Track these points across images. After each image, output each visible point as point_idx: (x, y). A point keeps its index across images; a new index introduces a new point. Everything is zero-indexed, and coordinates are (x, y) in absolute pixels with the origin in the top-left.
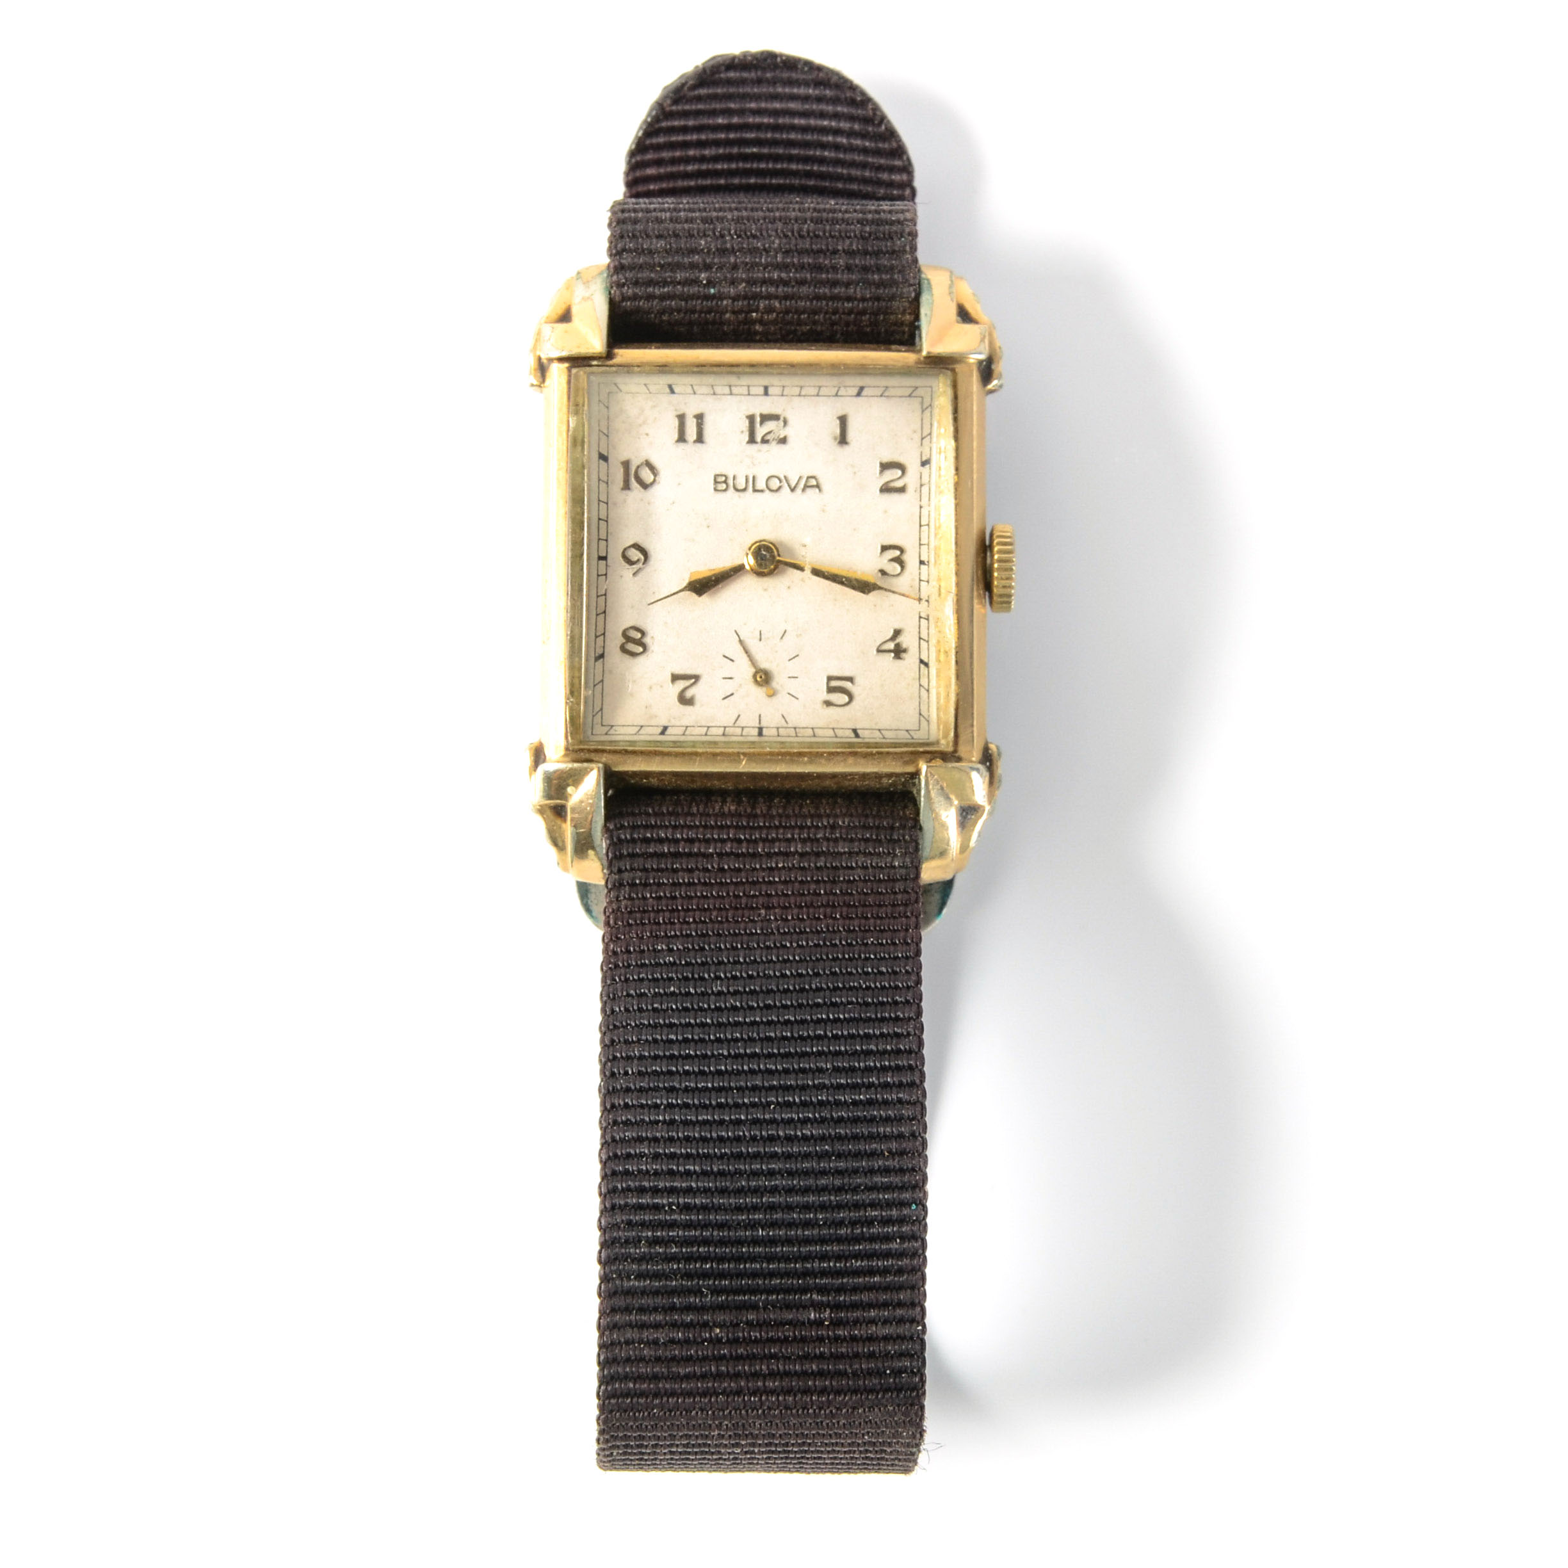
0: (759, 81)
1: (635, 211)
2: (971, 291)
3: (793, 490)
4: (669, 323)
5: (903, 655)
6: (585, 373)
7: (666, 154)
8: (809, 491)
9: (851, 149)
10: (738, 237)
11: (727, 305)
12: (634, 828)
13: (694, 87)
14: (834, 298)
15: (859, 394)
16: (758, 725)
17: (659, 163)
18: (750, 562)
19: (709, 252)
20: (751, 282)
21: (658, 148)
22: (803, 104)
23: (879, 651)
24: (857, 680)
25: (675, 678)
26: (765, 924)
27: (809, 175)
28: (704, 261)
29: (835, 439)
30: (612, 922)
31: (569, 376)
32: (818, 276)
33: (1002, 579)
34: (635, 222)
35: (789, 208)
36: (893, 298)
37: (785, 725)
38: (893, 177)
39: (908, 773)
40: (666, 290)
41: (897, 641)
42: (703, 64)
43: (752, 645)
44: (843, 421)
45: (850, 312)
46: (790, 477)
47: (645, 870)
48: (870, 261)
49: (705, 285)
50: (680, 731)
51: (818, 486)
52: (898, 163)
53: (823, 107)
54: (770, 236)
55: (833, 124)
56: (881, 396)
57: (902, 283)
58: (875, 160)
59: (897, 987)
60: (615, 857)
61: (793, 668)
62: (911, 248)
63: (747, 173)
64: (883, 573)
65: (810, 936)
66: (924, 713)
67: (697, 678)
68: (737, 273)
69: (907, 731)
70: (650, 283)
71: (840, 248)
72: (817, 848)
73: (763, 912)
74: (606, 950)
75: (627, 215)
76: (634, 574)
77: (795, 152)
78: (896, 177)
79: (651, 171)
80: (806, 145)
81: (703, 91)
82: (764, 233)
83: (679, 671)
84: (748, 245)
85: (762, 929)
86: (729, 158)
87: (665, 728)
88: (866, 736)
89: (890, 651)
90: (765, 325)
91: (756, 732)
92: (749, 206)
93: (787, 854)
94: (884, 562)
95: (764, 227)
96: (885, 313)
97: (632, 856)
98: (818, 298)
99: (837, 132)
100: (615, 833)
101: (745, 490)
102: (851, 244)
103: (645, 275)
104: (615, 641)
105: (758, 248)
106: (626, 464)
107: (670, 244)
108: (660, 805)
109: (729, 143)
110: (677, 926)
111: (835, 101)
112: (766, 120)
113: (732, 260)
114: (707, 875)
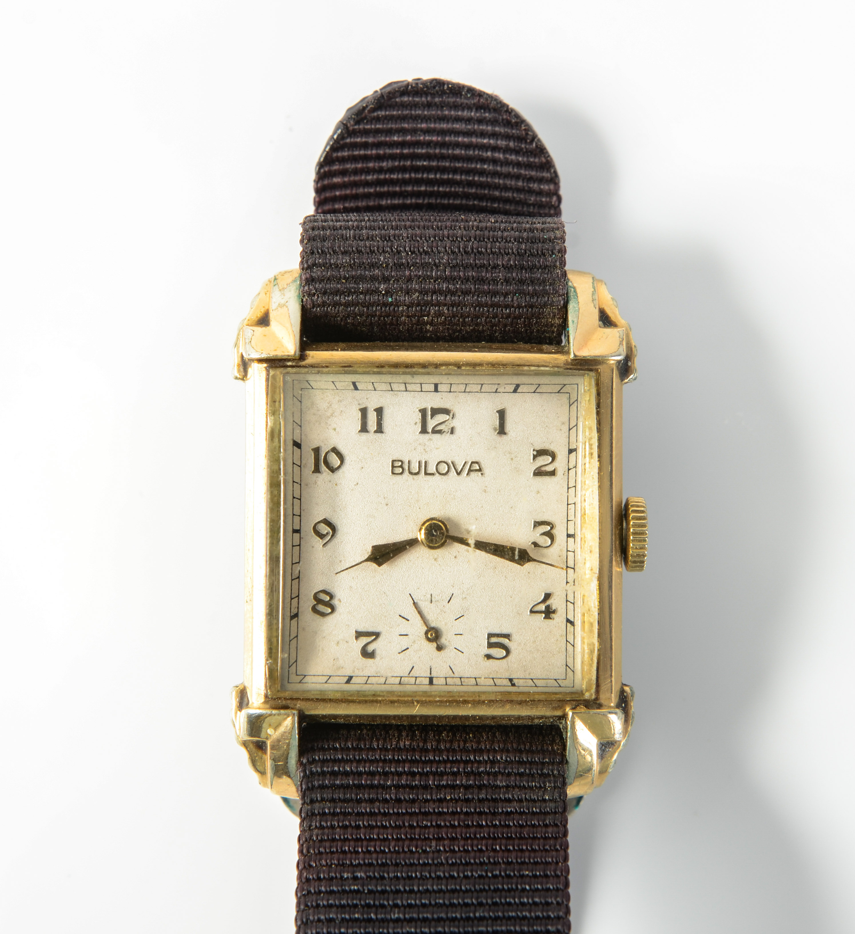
0: (429, 105)
1: (323, 228)
2: (610, 296)
3: (459, 474)
4: (353, 324)
5: (552, 615)
6: (281, 373)
7: (349, 166)
8: (472, 474)
9: (507, 163)
10: (412, 253)
11: (403, 310)
12: (324, 762)
13: (373, 110)
14: (494, 305)
15: (515, 391)
16: (429, 675)
17: (343, 173)
18: (421, 536)
19: (387, 266)
20: (423, 292)
21: (343, 160)
22: (466, 124)
23: (532, 612)
24: (514, 637)
25: (359, 634)
26: (436, 855)
27: (470, 184)
28: (383, 274)
29: (495, 429)
30: (305, 851)
31: (268, 375)
32: (481, 287)
33: (636, 548)
34: (324, 239)
35: (455, 226)
36: (545, 305)
37: (452, 675)
38: (542, 187)
39: (556, 717)
40: (350, 298)
41: (548, 603)
42: (381, 89)
43: (424, 606)
44: (502, 414)
45: (508, 316)
46: (456, 463)
47: (333, 800)
48: (526, 275)
49: (383, 295)
50: (363, 680)
51: (480, 470)
52: (546, 175)
53: (483, 127)
54: (439, 252)
55: (492, 141)
56: (534, 392)
57: (552, 294)
58: (527, 173)
59: (549, 917)
60: (308, 789)
61: (459, 628)
62: (561, 264)
63: (418, 182)
64: (535, 544)
65: (475, 867)
66: (570, 665)
67: (377, 635)
68: (411, 284)
69: (556, 680)
70: (337, 292)
71: (500, 263)
72: (479, 781)
73: (434, 843)
74: (300, 877)
75: (316, 233)
76: (324, 545)
77: (458, 165)
78: (545, 187)
79: (336, 180)
80: (469, 159)
81: (381, 113)
82: (435, 249)
83: (362, 628)
84: (421, 259)
85: (433, 860)
86: (403, 169)
87: (351, 678)
88: (523, 685)
89: (541, 612)
90: (435, 326)
91: (427, 681)
92: (422, 224)
93: (453, 787)
94: (536, 535)
95: (434, 244)
96: (538, 318)
97: (322, 787)
98: (480, 305)
99: (495, 149)
100: (308, 767)
101: (417, 474)
102: (509, 260)
103: (333, 285)
104: (307, 603)
105: (430, 263)
106: (317, 451)
107: (354, 259)
108: (346, 741)
109: (403, 157)
110: (361, 856)
111: (494, 122)
112: (434, 138)
113: (407, 273)
114: (386, 806)
